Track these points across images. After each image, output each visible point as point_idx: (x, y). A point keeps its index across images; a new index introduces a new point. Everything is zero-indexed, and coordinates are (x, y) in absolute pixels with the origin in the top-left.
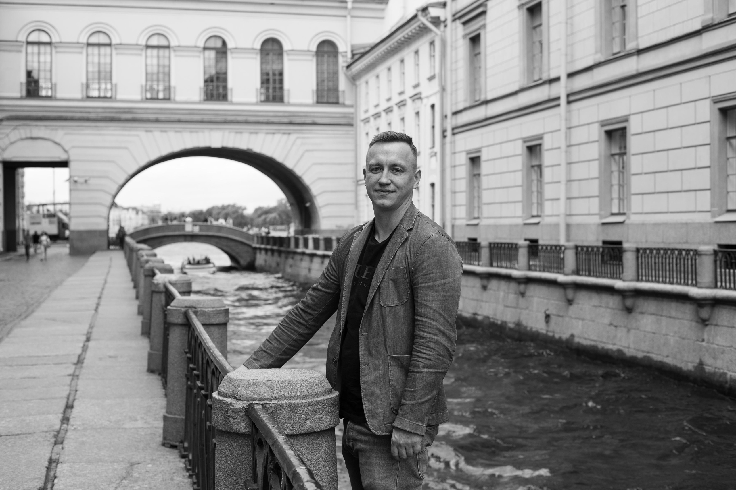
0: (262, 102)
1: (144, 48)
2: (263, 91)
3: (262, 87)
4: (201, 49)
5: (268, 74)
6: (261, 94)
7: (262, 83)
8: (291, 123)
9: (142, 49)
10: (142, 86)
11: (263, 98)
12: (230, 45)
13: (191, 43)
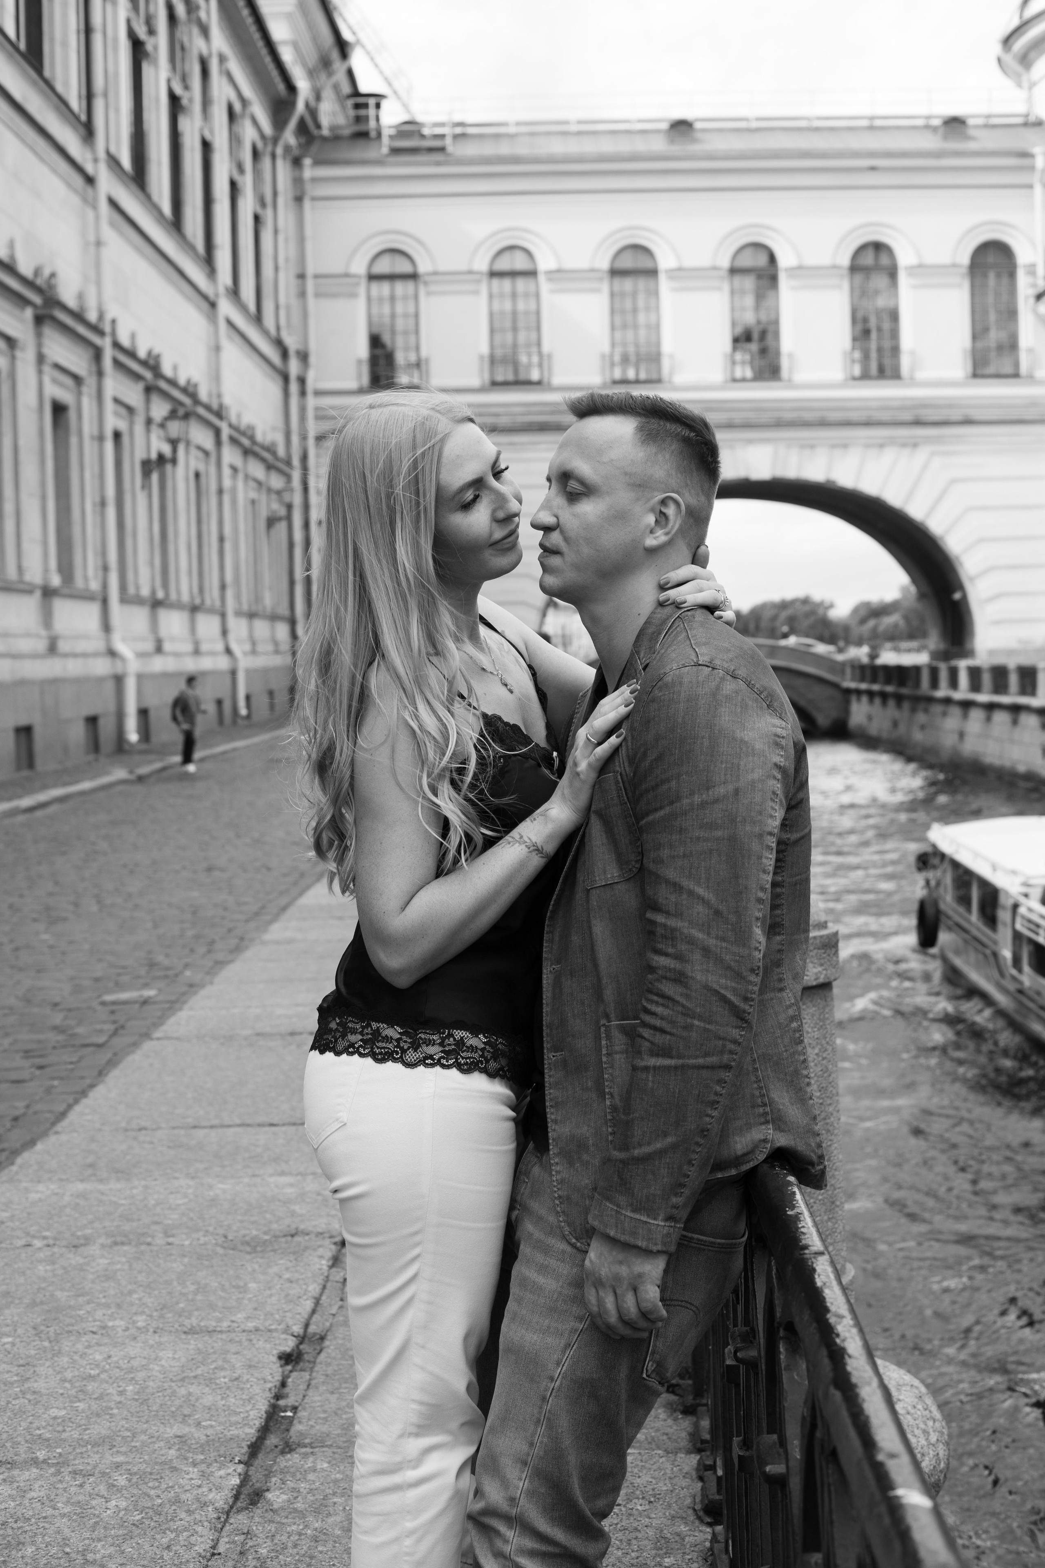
0: (854, 379)
1: (606, 277)
2: (857, 355)
3: (853, 348)
4: (725, 273)
5: (865, 320)
6: (853, 361)
7: (855, 339)
8: (918, 423)
9: (601, 279)
10: (603, 356)
11: (857, 370)
12: (785, 260)
13: (704, 261)
